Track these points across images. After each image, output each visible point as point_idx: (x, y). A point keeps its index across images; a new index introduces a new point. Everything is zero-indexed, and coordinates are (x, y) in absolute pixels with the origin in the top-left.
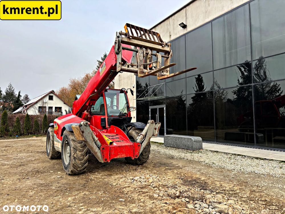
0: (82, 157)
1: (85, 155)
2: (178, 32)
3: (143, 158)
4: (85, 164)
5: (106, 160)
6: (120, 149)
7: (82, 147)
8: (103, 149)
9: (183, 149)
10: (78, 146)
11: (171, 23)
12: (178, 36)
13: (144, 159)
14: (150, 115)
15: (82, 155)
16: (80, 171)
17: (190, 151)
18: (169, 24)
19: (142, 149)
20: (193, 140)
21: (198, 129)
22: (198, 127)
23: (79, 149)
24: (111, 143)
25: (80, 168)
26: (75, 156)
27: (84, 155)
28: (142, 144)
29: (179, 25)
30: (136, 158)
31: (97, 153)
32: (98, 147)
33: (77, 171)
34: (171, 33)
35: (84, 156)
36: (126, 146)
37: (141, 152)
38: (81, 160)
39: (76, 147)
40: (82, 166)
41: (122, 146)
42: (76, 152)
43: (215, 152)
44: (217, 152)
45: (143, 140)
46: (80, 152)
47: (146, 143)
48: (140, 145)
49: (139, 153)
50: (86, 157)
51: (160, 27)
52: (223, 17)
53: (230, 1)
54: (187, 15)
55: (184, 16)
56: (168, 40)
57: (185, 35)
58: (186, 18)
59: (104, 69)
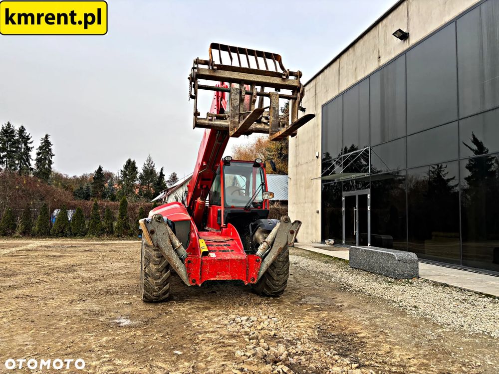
0: (158, 274)
1: (164, 271)
2: (393, 50)
3: (275, 285)
4: (165, 286)
5: (194, 281)
6: (221, 264)
7: (159, 257)
8: (189, 262)
9: (379, 274)
10: (153, 254)
11: (382, 34)
12: (393, 56)
13: (277, 286)
14: (343, 209)
15: (158, 270)
16: (159, 296)
17: (389, 280)
18: (377, 36)
19: (264, 268)
20: (397, 258)
21: (433, 237)
22: (434, 233)
23: (154, 260)
24: (205, 254)
25: (156, 292)
26: (147, 271)
27: (161, 270)
28: (266, 259)
29: (393, 34)
30: (252, 282)
31: (178, 268)
32: (181, 259)
33: (152, 297)
34: (380, 51)
35: (161, 272)
36: (232, 261)
37: (262, 273)
38: (156, 278)
39: (149, 257)
40: (160, 289)
41: (225, 260)
42: (149, 264)
43: (442, 285)
44: (446, 285)
45: (266, 252)
46: (155, 265)
47: (273, 257)
48: (259, 260)
49: (257, 274)
50: (166, 274)
51: (361, 42)
52: (478, 9)
54: (410, 14)
55: (404, 16)
56: (375, 66)
57: (405, 52)
58: (408, 20)
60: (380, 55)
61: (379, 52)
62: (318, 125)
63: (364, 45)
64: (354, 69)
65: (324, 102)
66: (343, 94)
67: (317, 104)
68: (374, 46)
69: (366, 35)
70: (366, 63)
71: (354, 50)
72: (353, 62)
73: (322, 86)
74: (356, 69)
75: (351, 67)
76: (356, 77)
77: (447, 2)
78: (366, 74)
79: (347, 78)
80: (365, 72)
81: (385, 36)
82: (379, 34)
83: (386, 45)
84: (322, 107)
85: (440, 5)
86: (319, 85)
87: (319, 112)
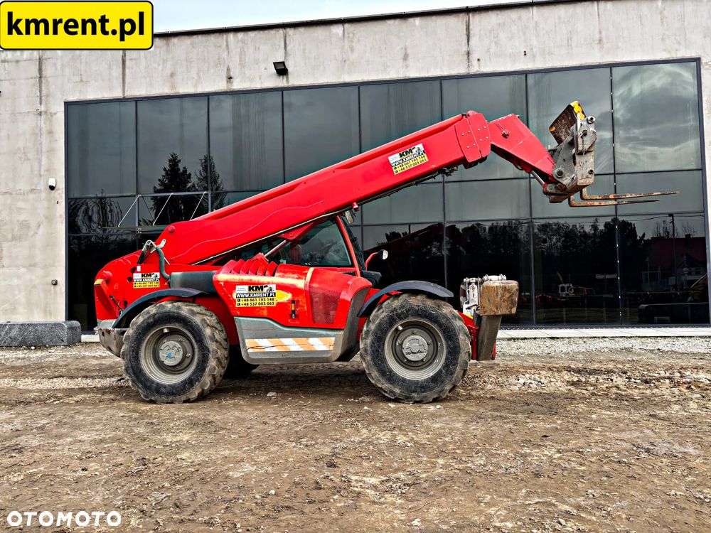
2: (257, 78)
11: (234, 48)
12: (258, 86)
18: (224, 47)
29: (274, 63)
34: (232, 71)
51: (187, 41)
52: (385, 87)
53: (401, 61)
54: (288, 48)
55: (279, 46)
56: (221, 86)
57: (282, 90)
58: (286, 53)
59: (419, 160)
60: (232, 75)
61: (228, 69)
62: (50, 132)
63: (193, 47)
64: (168, 72)
65: (71, 98)
66: (137, 100)
67: (48, 96)
68: (219, 59)
69: (200, 36)
70: (198, 74)
71: (168, 45)
72: (165, 61)
73: (67, 70)
74: (172, 75)
75: (160, 67)
76: (173, 87)
77: (347, 62)
78: (200, 90)
79: (148, 79)
80: (196, 86)
81: (242, 54)
82: (227, 46)
83: (244, 66)
84: (67, 104)
85: (336, 60)
86: (55, 64)
87: (53, 111)
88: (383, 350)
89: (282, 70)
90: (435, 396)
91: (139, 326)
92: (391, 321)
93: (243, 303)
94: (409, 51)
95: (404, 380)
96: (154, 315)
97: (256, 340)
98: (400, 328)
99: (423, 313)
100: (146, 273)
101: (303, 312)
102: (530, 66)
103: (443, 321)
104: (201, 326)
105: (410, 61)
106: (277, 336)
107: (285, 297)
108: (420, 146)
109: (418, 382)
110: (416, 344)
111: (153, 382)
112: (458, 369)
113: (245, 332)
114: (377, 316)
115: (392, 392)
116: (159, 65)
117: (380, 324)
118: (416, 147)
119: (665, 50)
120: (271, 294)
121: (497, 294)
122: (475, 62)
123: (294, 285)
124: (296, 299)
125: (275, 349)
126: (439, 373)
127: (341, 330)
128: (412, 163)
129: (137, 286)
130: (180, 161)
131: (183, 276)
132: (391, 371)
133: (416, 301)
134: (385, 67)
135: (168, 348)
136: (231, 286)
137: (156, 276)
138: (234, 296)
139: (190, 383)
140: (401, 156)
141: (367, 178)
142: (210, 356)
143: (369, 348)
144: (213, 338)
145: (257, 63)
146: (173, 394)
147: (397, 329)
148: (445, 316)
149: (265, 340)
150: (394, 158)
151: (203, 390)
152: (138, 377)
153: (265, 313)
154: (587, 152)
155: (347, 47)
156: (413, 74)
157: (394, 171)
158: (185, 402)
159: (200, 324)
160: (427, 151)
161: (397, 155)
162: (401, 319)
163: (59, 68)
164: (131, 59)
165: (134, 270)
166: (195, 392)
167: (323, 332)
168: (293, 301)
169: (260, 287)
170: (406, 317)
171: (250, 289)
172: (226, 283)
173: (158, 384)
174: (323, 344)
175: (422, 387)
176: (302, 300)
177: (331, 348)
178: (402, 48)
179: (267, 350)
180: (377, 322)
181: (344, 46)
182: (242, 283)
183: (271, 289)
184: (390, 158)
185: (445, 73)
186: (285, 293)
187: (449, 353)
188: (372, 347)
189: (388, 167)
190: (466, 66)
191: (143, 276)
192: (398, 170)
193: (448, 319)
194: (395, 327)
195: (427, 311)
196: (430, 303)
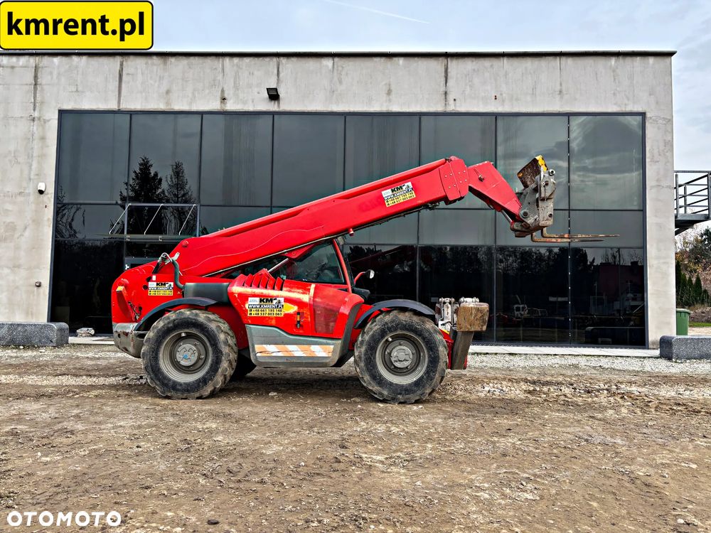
11: (229, 72)
12: (251, 108)
18: (219, 70)
29: (267, 89)
34: (226, 92)
51: (184, 62)
52: (370, 118)
53: (385, 95)
54: (281, 75)
55: (273, 72)
56: (215, 105)
57: (273, 114)
58: (278, 80)
59: (408, 196)
60: (226, 96)
61: (223, 91)
63: (190, 67)
64: (164, 89)
65: (66, 107)
66: (132, 113)
67: (42, 102)
68: (214, 80)
69: (197, 58)
70: (193, 94)
71: (165, 64)
72: (161, 78)
74: (168, 92)
75: (156, 84)
76: (168, 103)
77: (335, 92)
78: (194, 108)
79: (144, 94)
80: (190, 104)
81: (236, 77)
82: (223, 70)
83: (238, 89)
84: (61, 112)
85: (325, 89)
86: (51, 73)
87: (46, 117)
88: (375, 358)
89: (274, 95)
90: (417, 398)
91: (159, 329)
92: (383, 333)
93: (254, 313)
94: (393, 87)
95: (391, 384)
96: (174, 320)
97: (265, 346)
98: (390, 339)
99: (410, 328)
100: (161, 283)
101: (306, 322)
102: (500, 109)
103: (427, 335)
104: (216, 332)
105: (393, 96)
106: (283, 343)
107: (292, 309)
108: (410, 184)
109: (402, 386)
110: (402, 353)
111: (170, 380)
112: (437, 376)
113: (255, 339)
114: (371, 329)
115: (381, 394)
116: (155, 82)
117: (373, 336)
118: (406, 184)
119: (615, 104)
120: (279, 306)
121: (472, 313)
122: (451, 102)
123: (299, 299)
124: (301, 311)
125: (280, 354)
126: (421, 379)
127: (339, 339)
128: (402, 198)
129: (152, 293)
130: (151, 165)
131: (197, 286)
132: (381, 376)
133: (404, 318)
134: (370, 100)
135: (184, 350)
136: (244, 297)
137: (170, 285)
138: (247, 306)
139: (204, 381)
140: (393, 191)
141: (363, 208)
142: (223, 358)
143: (363, 356)
144: (226, 343)
145: (251, 87)
146: (188, 391)
147: (387, 340)
148: (428, 331)
149: (273, 346)
150: (386, 193)
151: (215, 388)
152: (156, 375)
153: (273, 322)
154: (548, 199)
155: (336, 79)
156: (395, 108)
157: (386, 203)
158: (198, 398)
159: (215, 330)
160: (415, 188)
161: (390, 191)
162: (391, 332)
163: (55, 77)
164: (128, 74)
165: (150, 279)
166: (208, 390)
167: (324, 341)
168: (298, 313)
169: (269, 299)
170: (396, 330)
171: (261, 301)
172: (240, 294)
173: (175, 382)
174: (323, 350)
175: (407, 390)
176: (306, 311)
177: (330, 355)
178: (386, 84)
179: (274, 354)
180: (371, 333)
181: (333, 78)
182: (254, 295)
183: (279, 302)
184: (383, 193)
185: (424, 110)
186: (292, 306)
187: (430, 362)
188: (365, 355)
189: (381, 200)
190: (444, 105)
191: (157, 284)
192: (390, 203)
193: (430, 333)
194: (386, 338)
195: (412, 326)
196: (416, 319)
